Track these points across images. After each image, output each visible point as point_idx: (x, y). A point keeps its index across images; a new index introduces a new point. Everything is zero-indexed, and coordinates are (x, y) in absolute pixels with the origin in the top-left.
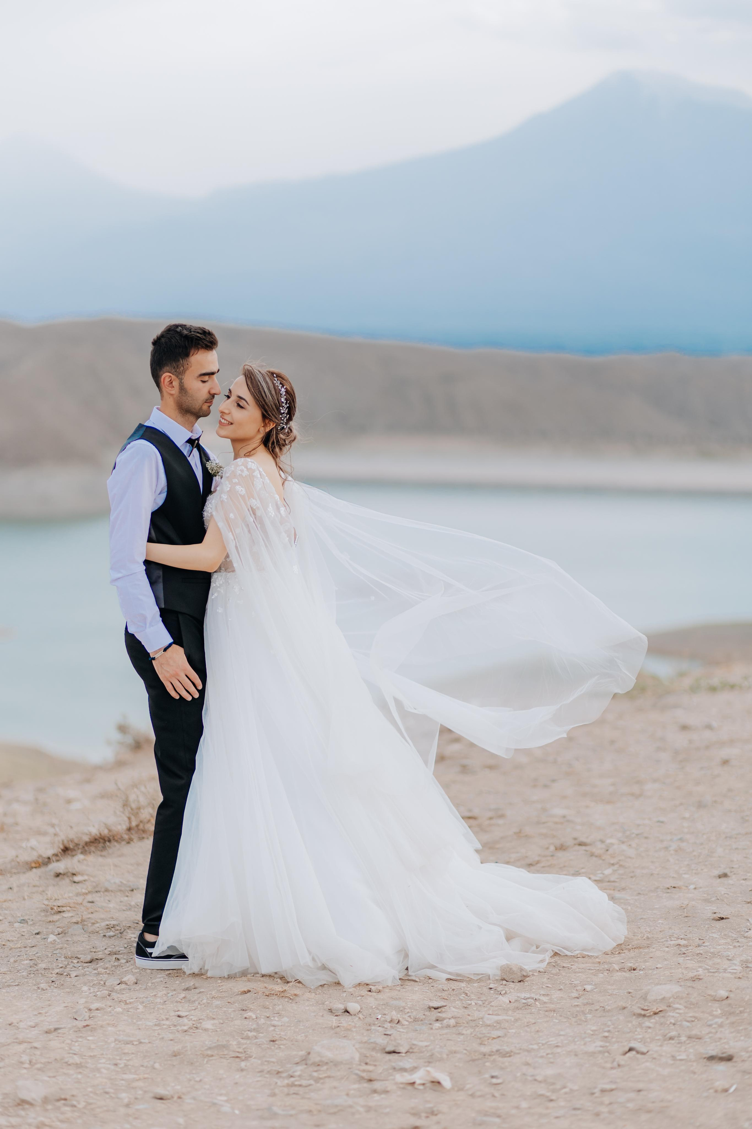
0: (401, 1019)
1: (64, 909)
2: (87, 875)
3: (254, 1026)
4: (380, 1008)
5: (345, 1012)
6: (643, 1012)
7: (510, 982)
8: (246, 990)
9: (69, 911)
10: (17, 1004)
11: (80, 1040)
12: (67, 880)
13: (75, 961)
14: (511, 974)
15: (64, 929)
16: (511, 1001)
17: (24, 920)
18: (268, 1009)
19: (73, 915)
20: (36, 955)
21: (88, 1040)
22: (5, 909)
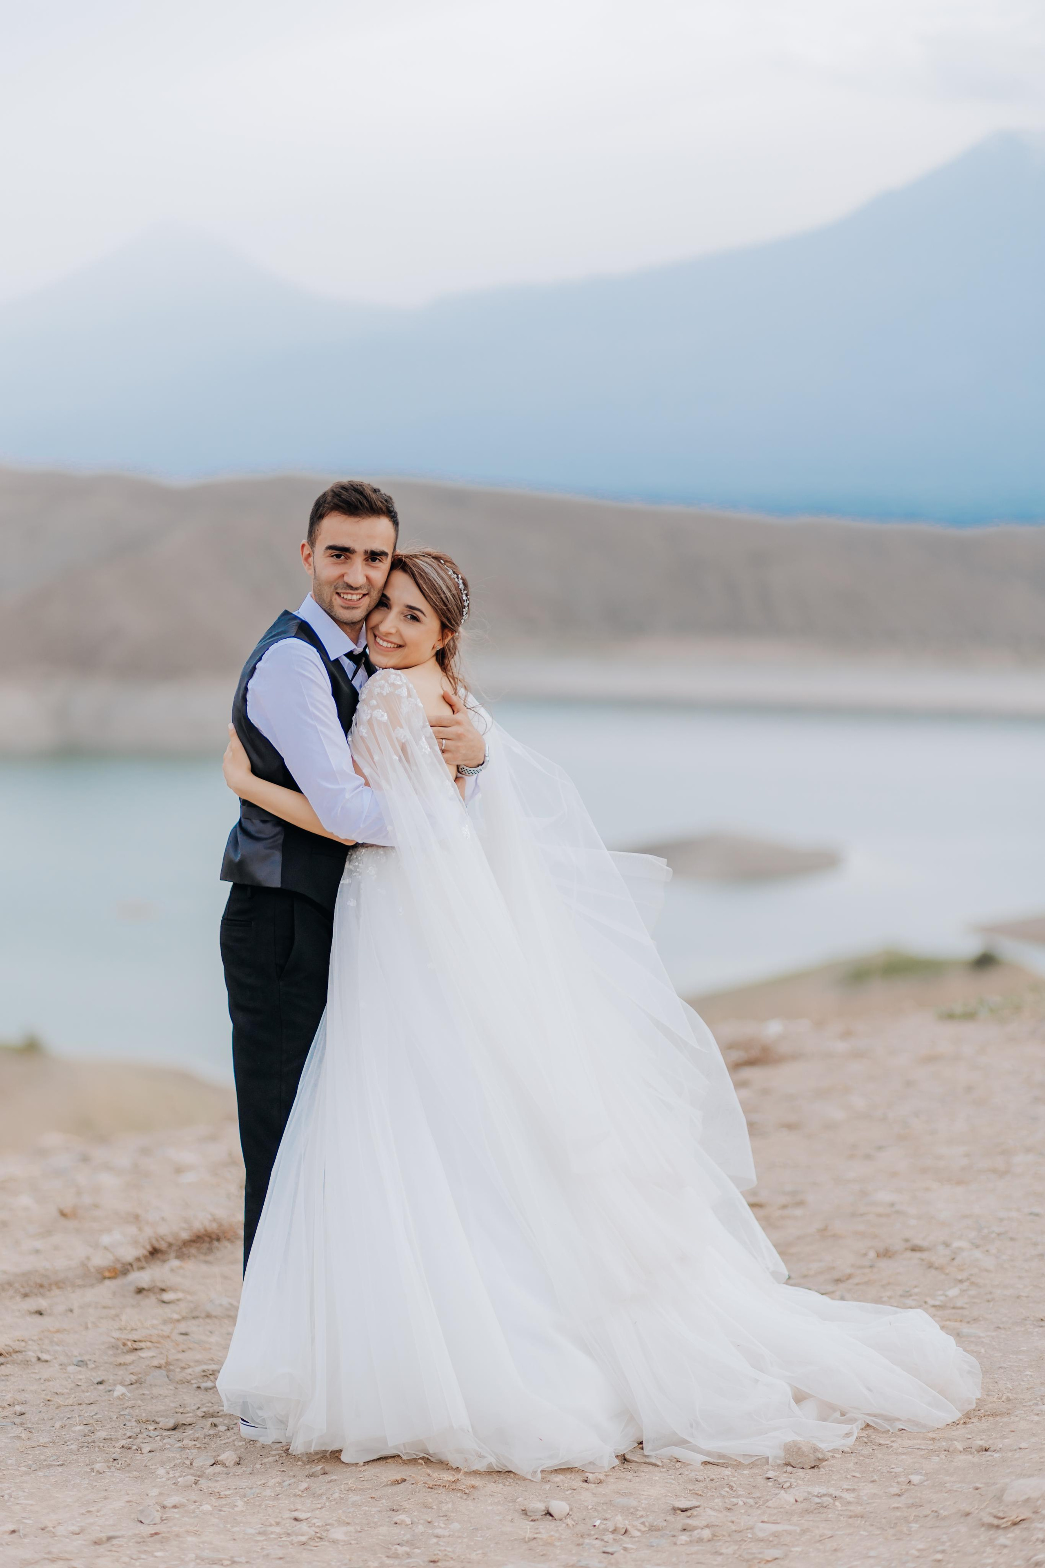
0: (629, 1528)
1: (142, 1345)
2: (183, 1291)
3: (408, 1537)
4: (599, 1509)
5: (546, 1514)
6: (996, 1522)
7: (798, 1468)
8: (399, 1478)
9: (149, 1348)
10: (57, 1496)
11: (143, 1556)
12: (152, 1299)
13: (151, 1428)
14: (799, 1456)
15: (140, 1376)
16: (798, 1500)
17: (82, 1361)
18: (430, 1510)
19: (155, 1355)
20: (94, 1417)
21: (156, 1557)
22: (58, 1344)
